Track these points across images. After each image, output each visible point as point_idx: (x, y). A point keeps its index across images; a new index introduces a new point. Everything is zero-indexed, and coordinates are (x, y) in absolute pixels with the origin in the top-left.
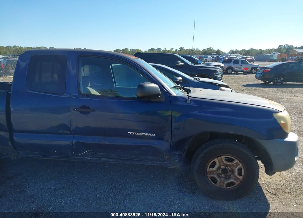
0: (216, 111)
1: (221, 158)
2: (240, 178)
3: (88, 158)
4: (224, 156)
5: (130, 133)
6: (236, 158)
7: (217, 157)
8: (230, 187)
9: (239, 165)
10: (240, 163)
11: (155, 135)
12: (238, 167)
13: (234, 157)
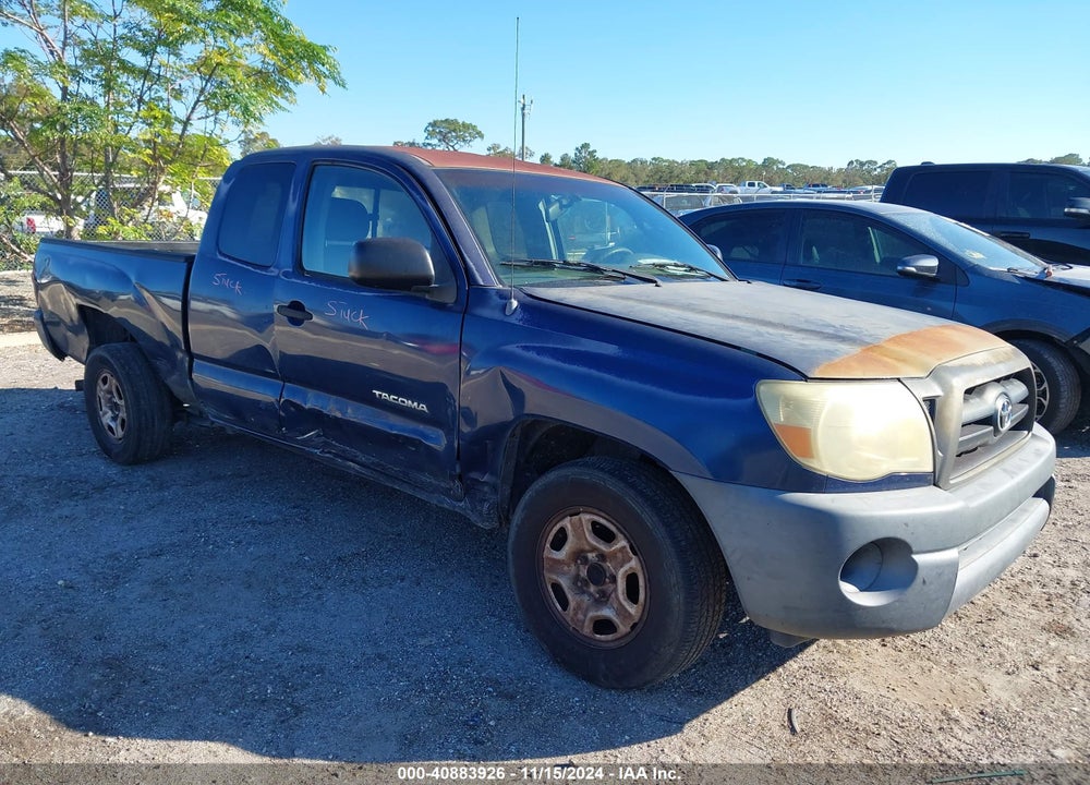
0: (571, 348)
1: (580, 519)
2: (630, 610)
3: (318, 451)
4: (588, 517)
5: (377, 393)
6: (622, 532)
7: (571, 516)
8: (603, 637)
9: (630, 559)
10: (635, 554)
11: (425, 409)
12: (627, 567)
13: (617, 528)
